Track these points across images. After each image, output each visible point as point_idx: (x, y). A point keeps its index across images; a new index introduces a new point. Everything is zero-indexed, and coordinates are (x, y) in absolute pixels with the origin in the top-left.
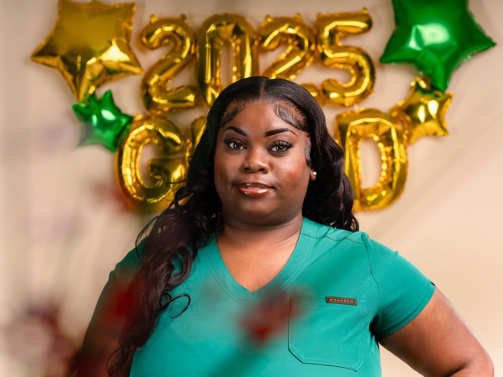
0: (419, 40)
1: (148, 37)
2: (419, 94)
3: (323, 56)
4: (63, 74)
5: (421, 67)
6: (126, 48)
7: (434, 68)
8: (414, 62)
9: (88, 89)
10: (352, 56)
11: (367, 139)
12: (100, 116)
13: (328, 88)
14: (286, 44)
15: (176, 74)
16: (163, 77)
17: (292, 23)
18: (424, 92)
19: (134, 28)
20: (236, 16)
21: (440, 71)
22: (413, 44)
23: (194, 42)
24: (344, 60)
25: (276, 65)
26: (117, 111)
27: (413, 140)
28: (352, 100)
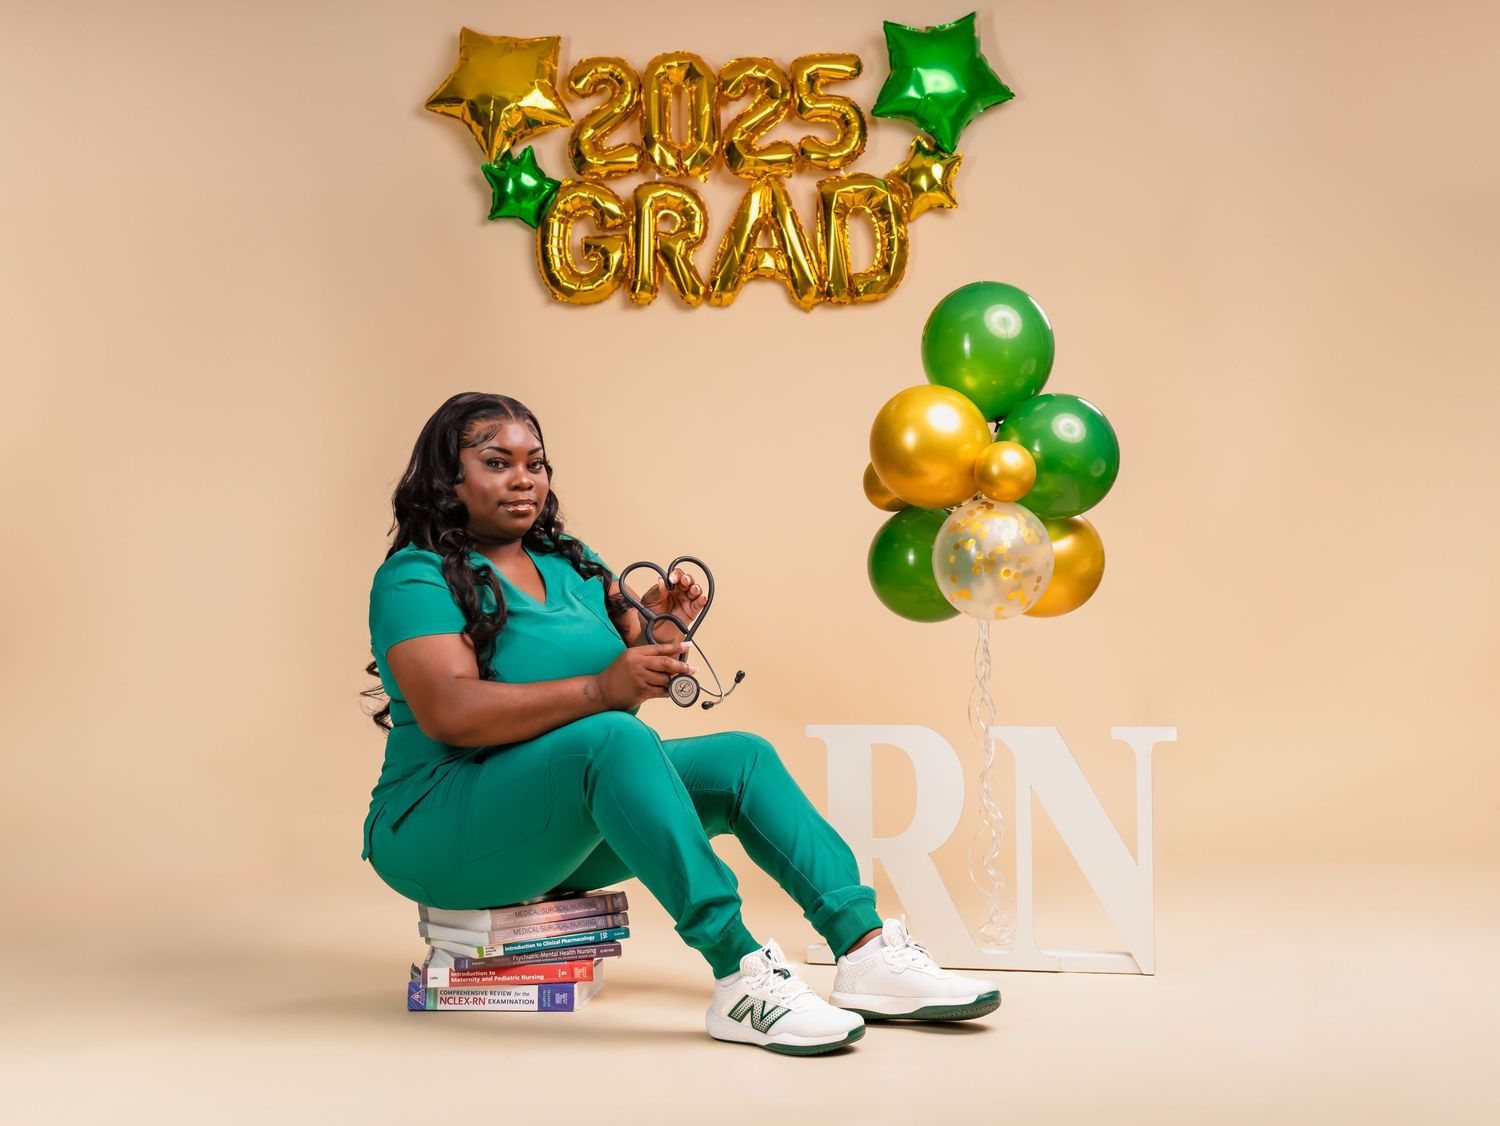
0: (920, 88)
1: (577, 82)
2: (920, 155)
3: (801, 108)
4: (470, 126)
5: (922, 122)
6: (551, 92)
7: (938, 123)
8: (913, 115)
9: (503, 146)
10: (838, 106)
11: (858, 212)
12: (517, 181)
13: (808, 148)
14: (753, 93)
15: (612, 129)
16: (599, 133)
17: (763, 64)
18: (927, 153)
19: (561, 71)
20: (691, 56)
21: (946, 125)
22: (912, 93)
23: (640, 87)
24: (828, 112)
25: (740, 118)
26: (539, 174)
27: (912, 216)
28: (837, 163)
